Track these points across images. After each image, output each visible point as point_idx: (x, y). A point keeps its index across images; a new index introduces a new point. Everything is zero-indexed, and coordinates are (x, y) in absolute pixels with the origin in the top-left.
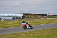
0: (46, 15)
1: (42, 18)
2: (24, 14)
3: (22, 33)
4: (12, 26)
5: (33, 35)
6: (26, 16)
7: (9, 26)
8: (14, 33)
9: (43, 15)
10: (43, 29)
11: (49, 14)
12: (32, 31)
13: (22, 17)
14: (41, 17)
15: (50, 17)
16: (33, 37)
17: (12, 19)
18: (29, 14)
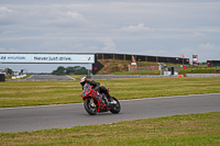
0: (184, 61)
1: (170, 73)
2: (98, 56)
3: (90, 127)
4: (51, 100)
5: (133, 136)
6: (107, 64)
7: (39, 98)
8: (58, 127)
9: (172, 60)
10: (169, 115)
11: (194, 57)
12: (129, 123)
13: (90, 68)
14: (163, 68)
15: (198, 68)
16: (130, 143)
17: (54, 73)
18: (120, 57)
